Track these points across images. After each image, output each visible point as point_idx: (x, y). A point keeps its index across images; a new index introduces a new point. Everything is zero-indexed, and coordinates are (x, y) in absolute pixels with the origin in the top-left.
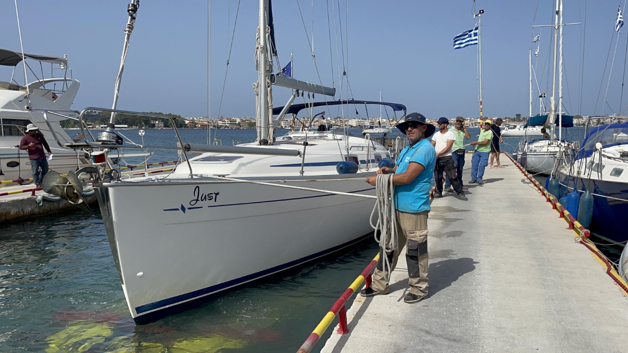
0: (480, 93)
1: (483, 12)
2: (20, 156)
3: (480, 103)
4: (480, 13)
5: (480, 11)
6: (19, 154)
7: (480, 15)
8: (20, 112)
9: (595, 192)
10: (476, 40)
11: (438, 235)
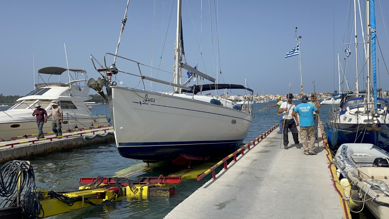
0: (301, 81)
1: (301, 37)
2: (69, 118)
3: (301, 87)
4: (299, 38)
6: (68, 117)
8: (67, 97)
9: (339, 129)
10: (298, 52)
11: (266, 146)
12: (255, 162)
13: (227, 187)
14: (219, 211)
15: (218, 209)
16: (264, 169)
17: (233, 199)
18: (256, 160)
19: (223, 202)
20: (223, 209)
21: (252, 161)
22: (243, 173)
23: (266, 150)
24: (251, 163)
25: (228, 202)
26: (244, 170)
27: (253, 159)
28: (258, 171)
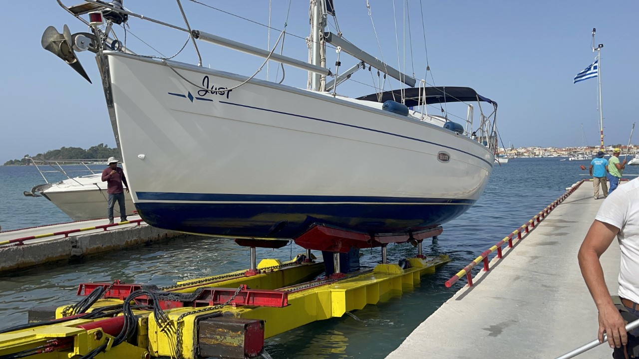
0: (600, 123)
1: (602, 46)
4: (599, 47)
5: (599, 45)
7: (599, 49)
10: (596, 72)
11: (549, 235)
12: (535, 261)
13: (496, 301)
14: (492, 338)
15: (490, 335)
16: (554, 272)
17: (513, 321)
18: (536, 257)
19: (495, 325)
20: (499, 336)
21: (530, 258)
22: (517, 278)
23: (551, 241)
24: (529, 262)
25: (506, 325)
26: (519, 273)
27: (531, 255)
28: (544, 275)
